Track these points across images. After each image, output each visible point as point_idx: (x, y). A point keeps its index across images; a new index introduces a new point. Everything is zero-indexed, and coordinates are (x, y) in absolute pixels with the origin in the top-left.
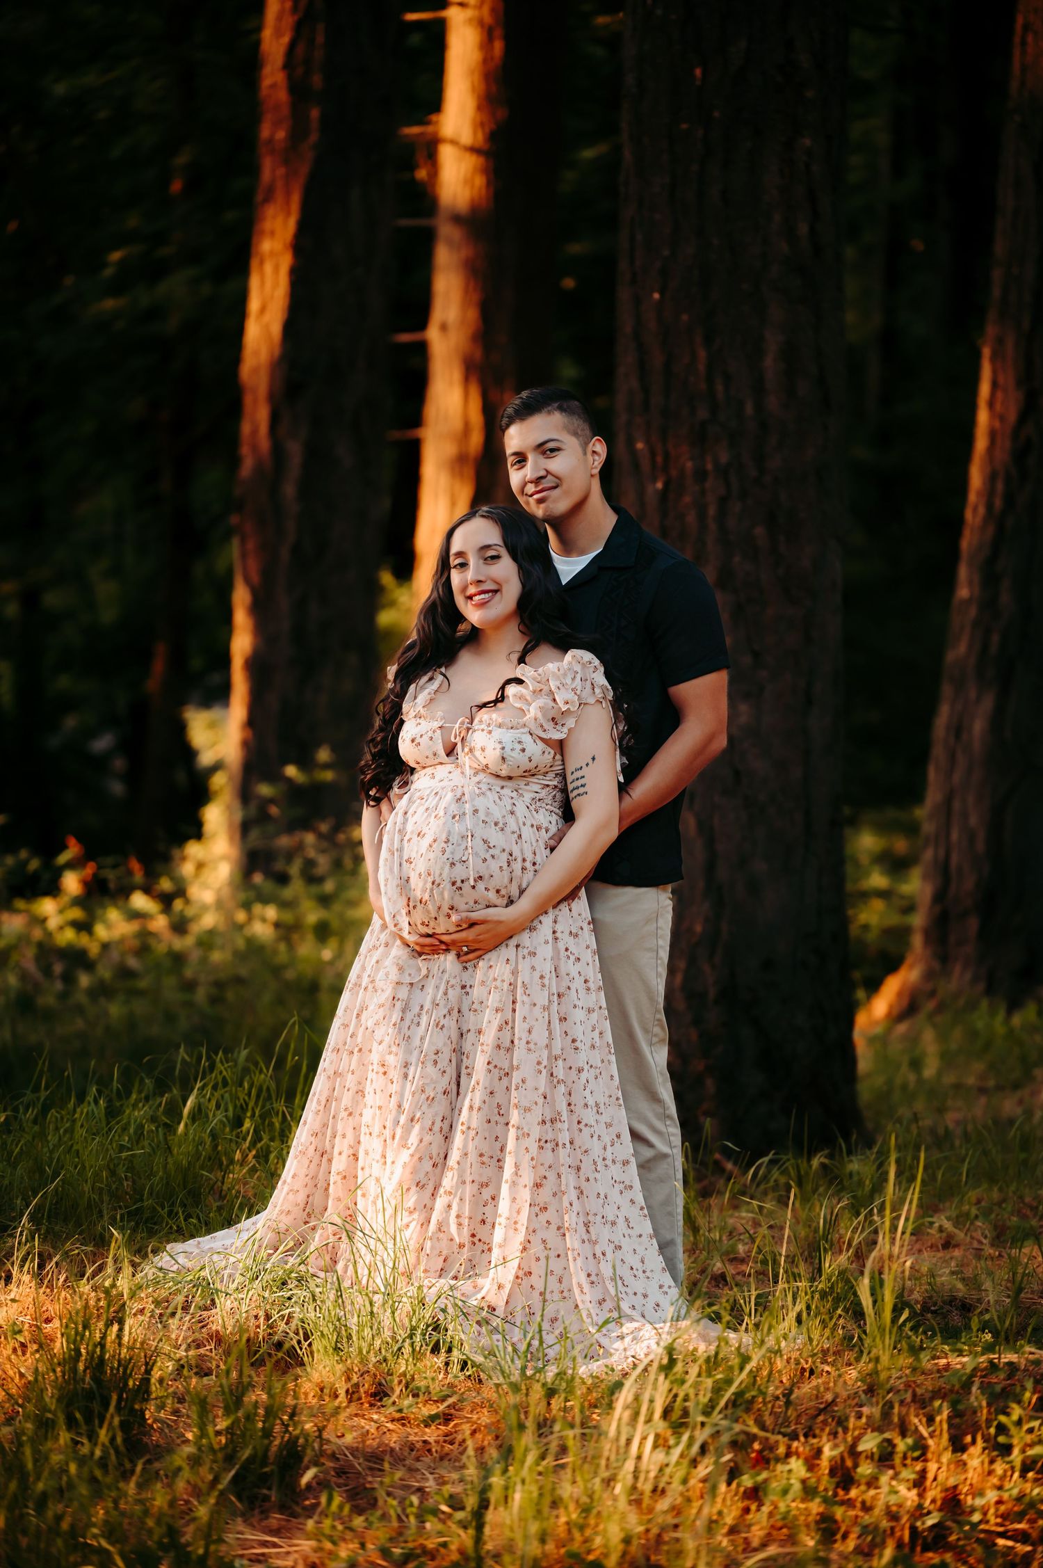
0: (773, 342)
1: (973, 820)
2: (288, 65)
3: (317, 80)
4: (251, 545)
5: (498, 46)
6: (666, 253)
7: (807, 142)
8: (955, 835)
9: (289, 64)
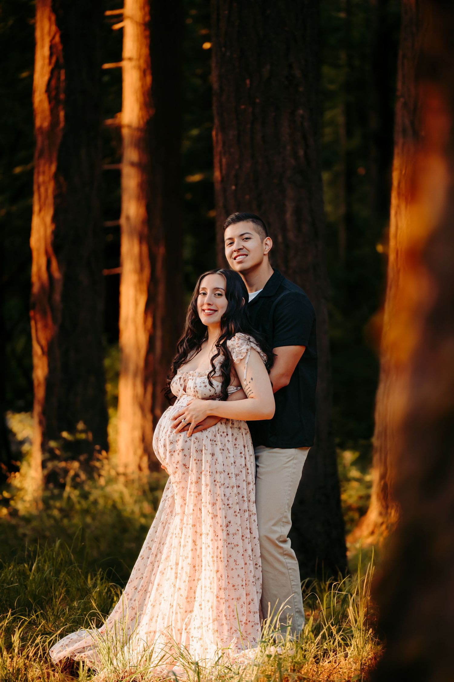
0: (290, 206)
2: (48, 91)
3: (62, 96)
4: (39, 326)
5: (149, 79)
6: (237, 167)
7: (301, 112)
9: (48, 89)
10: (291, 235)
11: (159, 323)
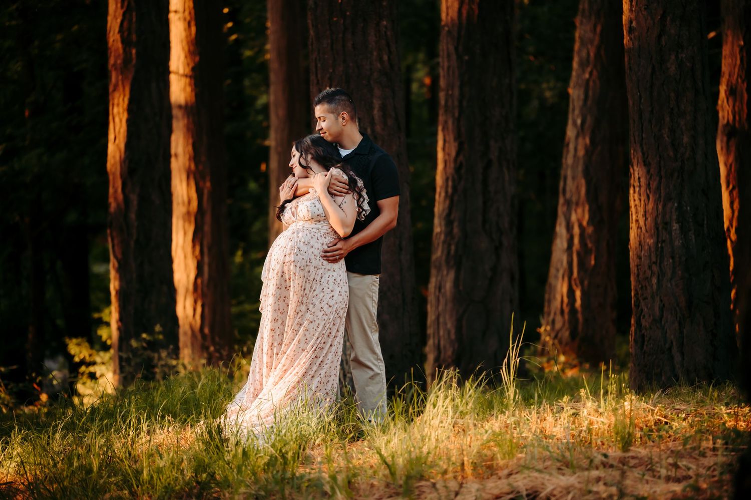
0: (377, 104)
1: (449, 325)
2: (121, 31)
3: (134, 37)
4: (116, 242)
5: (193, 29)
6: (331, 71)
7: (385, 23)
8: (441, 333)
10: (378, 128)
11: (206, 250)
